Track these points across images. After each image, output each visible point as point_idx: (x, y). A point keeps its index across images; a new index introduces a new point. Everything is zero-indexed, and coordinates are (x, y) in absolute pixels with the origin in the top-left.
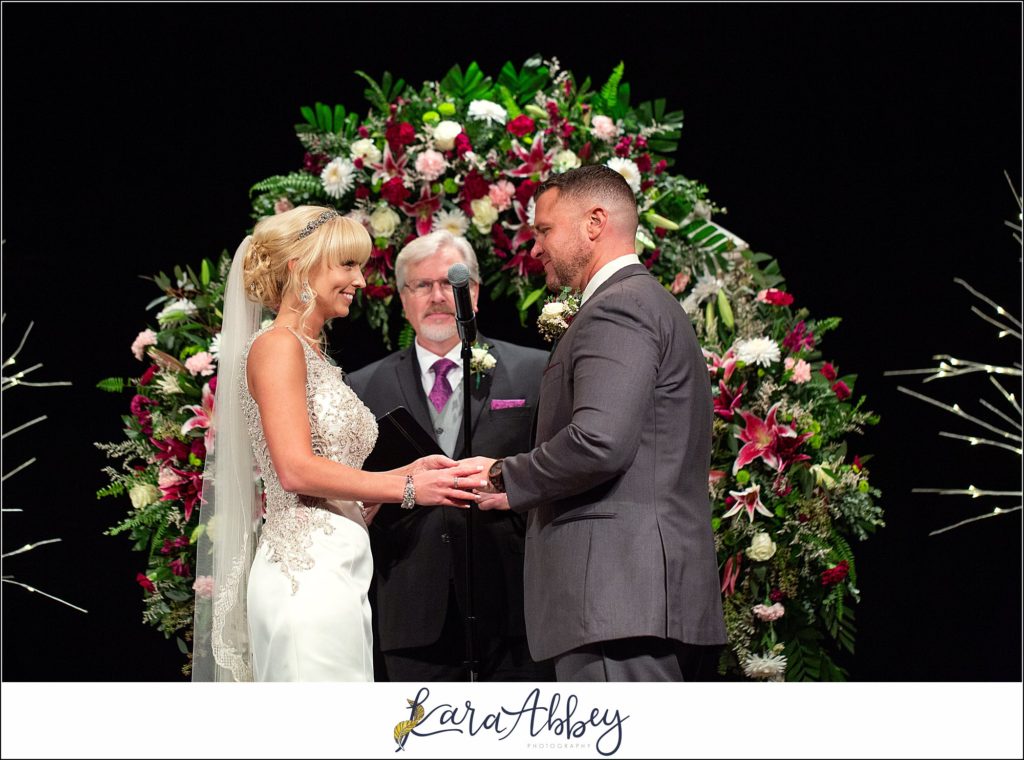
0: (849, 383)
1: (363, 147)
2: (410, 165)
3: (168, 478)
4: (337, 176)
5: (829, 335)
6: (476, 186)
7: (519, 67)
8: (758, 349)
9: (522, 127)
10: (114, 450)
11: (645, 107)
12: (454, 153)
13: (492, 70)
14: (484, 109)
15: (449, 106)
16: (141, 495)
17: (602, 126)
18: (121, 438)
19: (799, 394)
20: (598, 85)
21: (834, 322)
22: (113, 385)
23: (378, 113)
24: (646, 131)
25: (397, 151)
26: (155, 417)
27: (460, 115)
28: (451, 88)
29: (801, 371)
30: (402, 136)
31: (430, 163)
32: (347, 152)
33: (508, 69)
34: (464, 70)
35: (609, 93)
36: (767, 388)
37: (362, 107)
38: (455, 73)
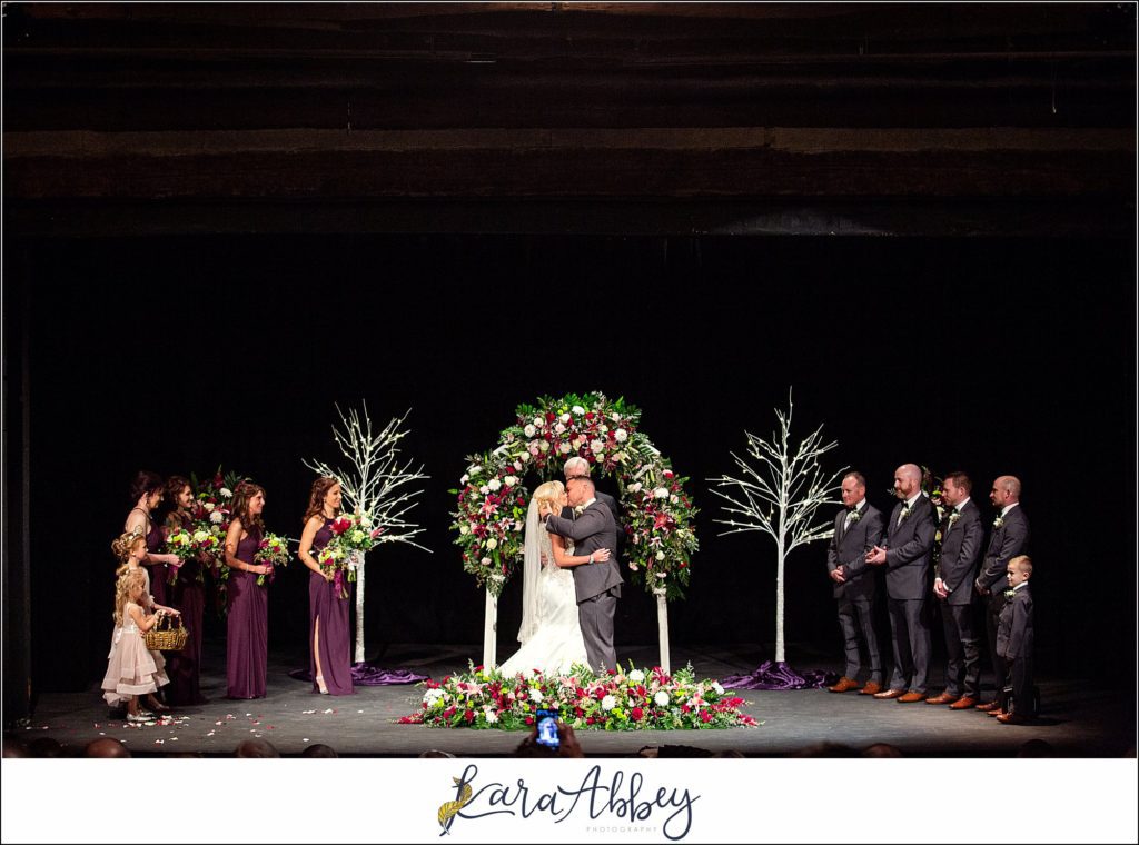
0: (689, 502)
1: (539, 421)
2: (553, 428)
3: (474, 526)
4: (530, 430)
5: (685, 483)
6: (574, 436)
7: (589, 395)
8: (662, 493)
9: (590, 416)
10: (455, 515)
11: (629, 408)
12: (567, 425)
13: (580, 395)
14: (578, 410)
15: (566, 408)
16: (464, 530)
17: (616, 417)
18: (458, 511)
19: (674, 508)
20: (614, 402)
21: (687, 478)
22: (454, 491)
23: (544, 410)
24: (630, 418)
25: (549, 423)
26: (469, 505)
27: (570, 411)
28: (567, 401)
29: (675, 499)
30: (551, 418)
31: (560, 428)
32: (532, 423)
33: (586, 395)
34: (571, 394)
35: (618, 404)
36: (664, 506)
37: (538, 406)
38: (568, 396)
